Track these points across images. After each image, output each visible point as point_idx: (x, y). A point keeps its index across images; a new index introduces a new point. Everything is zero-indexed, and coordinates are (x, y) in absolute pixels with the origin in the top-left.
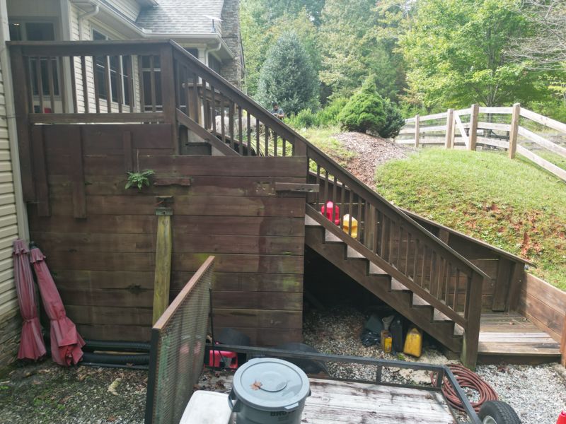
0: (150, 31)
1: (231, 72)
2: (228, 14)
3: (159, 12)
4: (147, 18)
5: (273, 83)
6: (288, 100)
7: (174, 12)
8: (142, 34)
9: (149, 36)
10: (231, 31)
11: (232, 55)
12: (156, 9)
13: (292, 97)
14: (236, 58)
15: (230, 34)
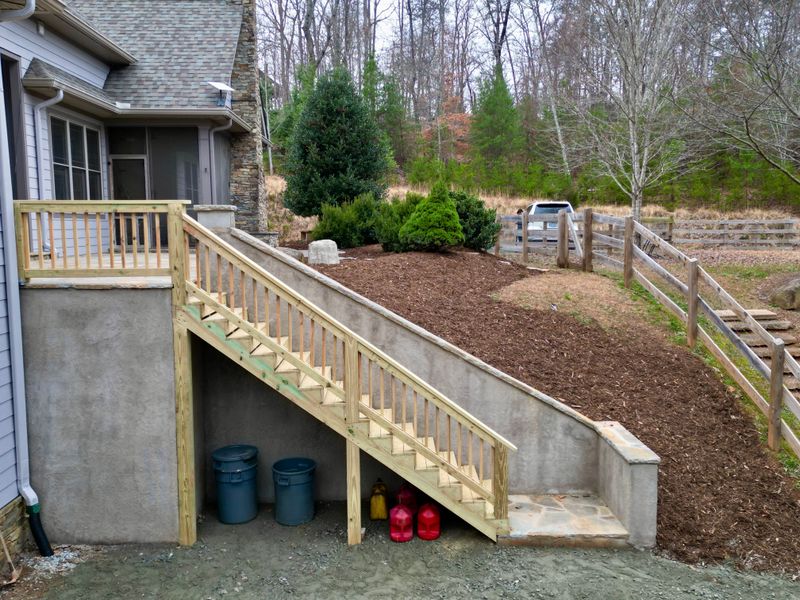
0: (128, 106)
1: (247, 152)
2: (240, 66)
3: (140, 73)
4: (122, 83)
5: (313, 149)
6: (337, 176)
7: (161, 74)
8: (117, 111)
9: (126, 112)
10: (245, 92)
11: (247, 126)
12: (134, 67)
13: (344, 171)
14: (254, 131)
15: (244, 95)
